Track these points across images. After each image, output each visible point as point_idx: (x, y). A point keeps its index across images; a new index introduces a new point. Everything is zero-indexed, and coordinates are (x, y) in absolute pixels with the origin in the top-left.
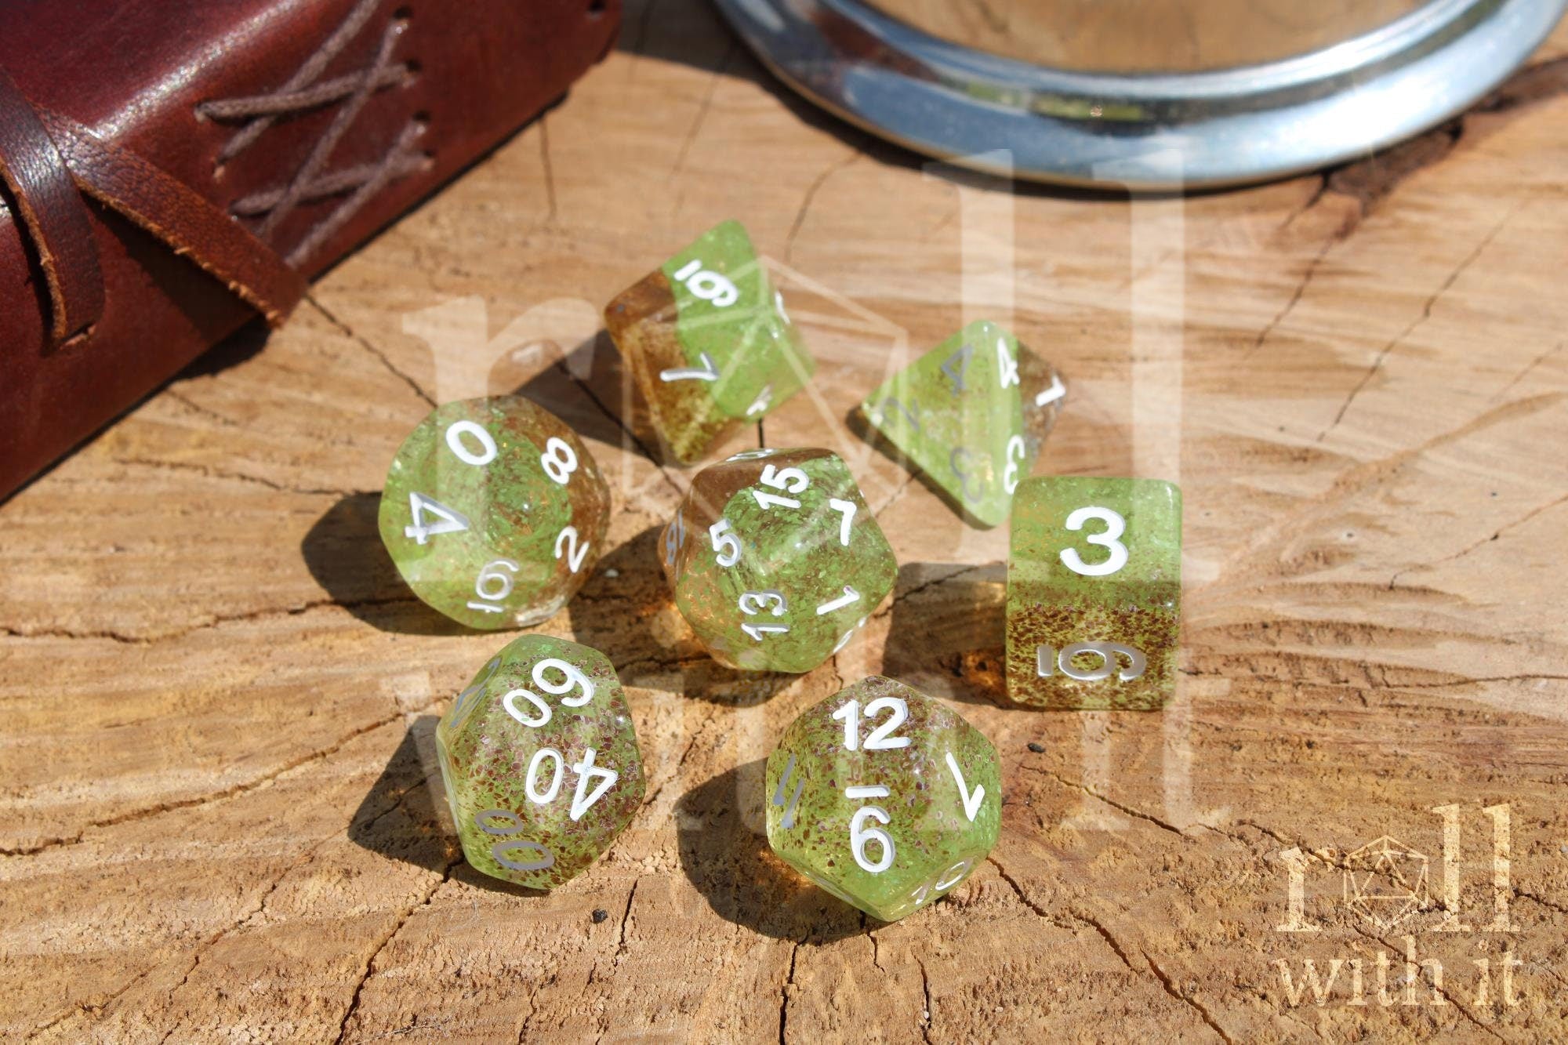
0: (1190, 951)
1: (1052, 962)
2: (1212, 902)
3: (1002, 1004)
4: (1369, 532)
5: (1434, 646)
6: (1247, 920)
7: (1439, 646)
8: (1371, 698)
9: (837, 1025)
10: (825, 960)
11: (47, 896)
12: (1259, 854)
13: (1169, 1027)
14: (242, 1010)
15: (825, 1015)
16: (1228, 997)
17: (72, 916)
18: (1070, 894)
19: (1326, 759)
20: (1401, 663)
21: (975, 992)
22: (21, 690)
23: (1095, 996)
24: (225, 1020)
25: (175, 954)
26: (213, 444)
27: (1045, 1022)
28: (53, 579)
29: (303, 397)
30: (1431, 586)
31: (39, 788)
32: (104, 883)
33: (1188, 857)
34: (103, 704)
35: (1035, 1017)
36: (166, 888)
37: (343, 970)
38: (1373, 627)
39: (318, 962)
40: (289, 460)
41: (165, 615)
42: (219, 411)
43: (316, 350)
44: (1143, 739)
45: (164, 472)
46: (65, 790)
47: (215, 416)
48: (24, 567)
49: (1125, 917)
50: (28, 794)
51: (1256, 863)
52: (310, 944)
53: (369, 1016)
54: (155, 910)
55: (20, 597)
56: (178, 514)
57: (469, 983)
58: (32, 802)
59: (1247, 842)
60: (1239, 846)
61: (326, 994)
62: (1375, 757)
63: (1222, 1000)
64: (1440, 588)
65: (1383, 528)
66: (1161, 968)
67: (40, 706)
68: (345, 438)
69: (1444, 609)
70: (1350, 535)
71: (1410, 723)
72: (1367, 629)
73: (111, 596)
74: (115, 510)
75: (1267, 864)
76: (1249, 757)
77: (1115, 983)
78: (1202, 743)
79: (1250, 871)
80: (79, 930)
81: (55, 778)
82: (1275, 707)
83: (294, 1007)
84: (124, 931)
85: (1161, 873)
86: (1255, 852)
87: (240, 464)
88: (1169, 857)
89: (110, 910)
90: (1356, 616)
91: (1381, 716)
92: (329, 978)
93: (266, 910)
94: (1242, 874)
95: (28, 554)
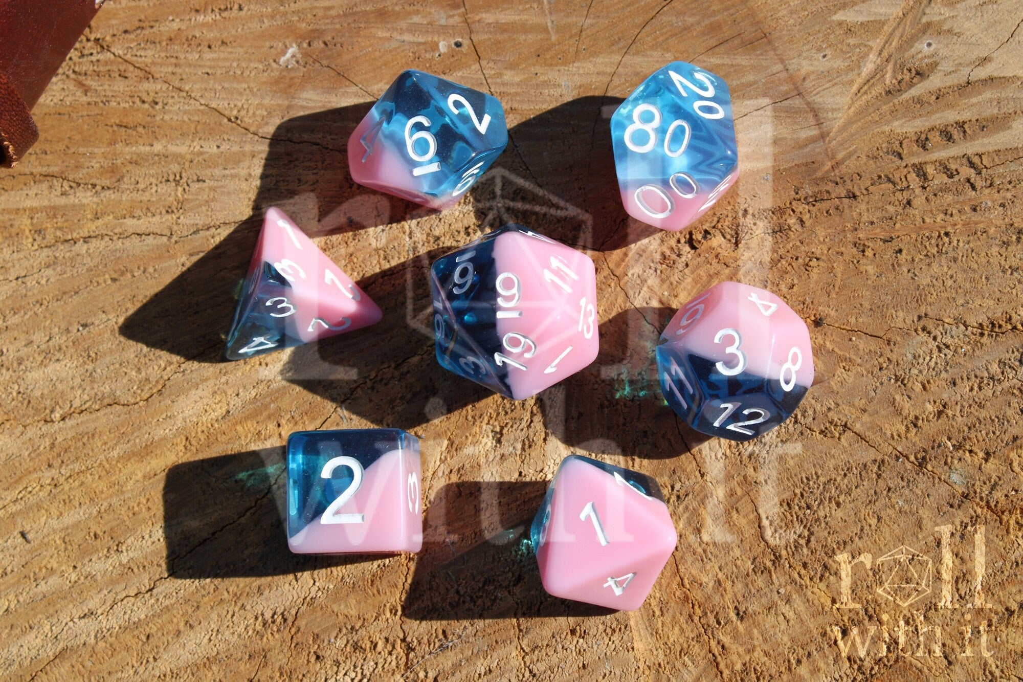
0: (914, 430)
1: (831, 466)
2: (918, 387)
3: (808, 507)
4: (941, 38)
5: (1010, 128)
6: (945, 396)
7: (1014, 125)
8: (979, 183)
9: (710, 555)
10: (687, 508)
11: (175, 620)
12: (939, 339)
13: (920, 493)
14: (337, 663)
15: (700, 550)
16: (949, 460)
17: (198, 628)
18: (825, 409)
19: (961, 244)
20: (991, 149)
21: (788, 504)
22: (76, 466)
23: (865, 483)
24: (330, 672)
25: (277, 636)
26: (103, 214)
27: (839, 514)
28: (52, 369)
29: (148, 148)
30: (995, 74)
31: (129, 541)
32: (206, 599)
33: (894, 357)
34: (138, 461)
35: (833, 512)
36: (247, 589)
37: (388, 614)
38: (964, 123)
39: (370, 615)
40: (164, 212)
41: (143, 374)
42: (94, 181)
43: (137, 100)
44: (835, 265)
45: (81, 248)
46: (147, 537)
47: (94, 186)
48: (28, 364)
49: (866, 418)
50: (124, 548)
51: (938, 347)
52: (359, 602)
53: (414, 639)
54: (248, 607)
55: (38, 393)
56: (109, 282)
57: (468, 599)
58: (131, 555)
59: (929, 333)
60: (923, 336)
61: (384, 634)
62: (992, 230)
63: (946, 463)
64: (1002, 75)
65: (949, 31)
66: (900, 449)
67: (97, 477)
68: (195, 178)
69: (1009, 92)
70: (929, 45)
71: (1009, 195)
72: (961, 125)
73: (99, 371)
74: (64, 293)
75: (944, 344)
76: (909, 258)
77: (875, 469)
78: (875, 255)
79: (936, 353)
80: (207, 637)
81: (135, 530)
82: (916, 212)
83: (368, 649)
84: (236, 628)
85: (879, 373)
86: (935, 338)
87: (130, 224)
88: (881, 360)
89: (219, 616)
90: (951, 116)
91: (987, 197)
92: (382, 624)
93: (317, 584)
94: (931, 358)
95: (24, 352)
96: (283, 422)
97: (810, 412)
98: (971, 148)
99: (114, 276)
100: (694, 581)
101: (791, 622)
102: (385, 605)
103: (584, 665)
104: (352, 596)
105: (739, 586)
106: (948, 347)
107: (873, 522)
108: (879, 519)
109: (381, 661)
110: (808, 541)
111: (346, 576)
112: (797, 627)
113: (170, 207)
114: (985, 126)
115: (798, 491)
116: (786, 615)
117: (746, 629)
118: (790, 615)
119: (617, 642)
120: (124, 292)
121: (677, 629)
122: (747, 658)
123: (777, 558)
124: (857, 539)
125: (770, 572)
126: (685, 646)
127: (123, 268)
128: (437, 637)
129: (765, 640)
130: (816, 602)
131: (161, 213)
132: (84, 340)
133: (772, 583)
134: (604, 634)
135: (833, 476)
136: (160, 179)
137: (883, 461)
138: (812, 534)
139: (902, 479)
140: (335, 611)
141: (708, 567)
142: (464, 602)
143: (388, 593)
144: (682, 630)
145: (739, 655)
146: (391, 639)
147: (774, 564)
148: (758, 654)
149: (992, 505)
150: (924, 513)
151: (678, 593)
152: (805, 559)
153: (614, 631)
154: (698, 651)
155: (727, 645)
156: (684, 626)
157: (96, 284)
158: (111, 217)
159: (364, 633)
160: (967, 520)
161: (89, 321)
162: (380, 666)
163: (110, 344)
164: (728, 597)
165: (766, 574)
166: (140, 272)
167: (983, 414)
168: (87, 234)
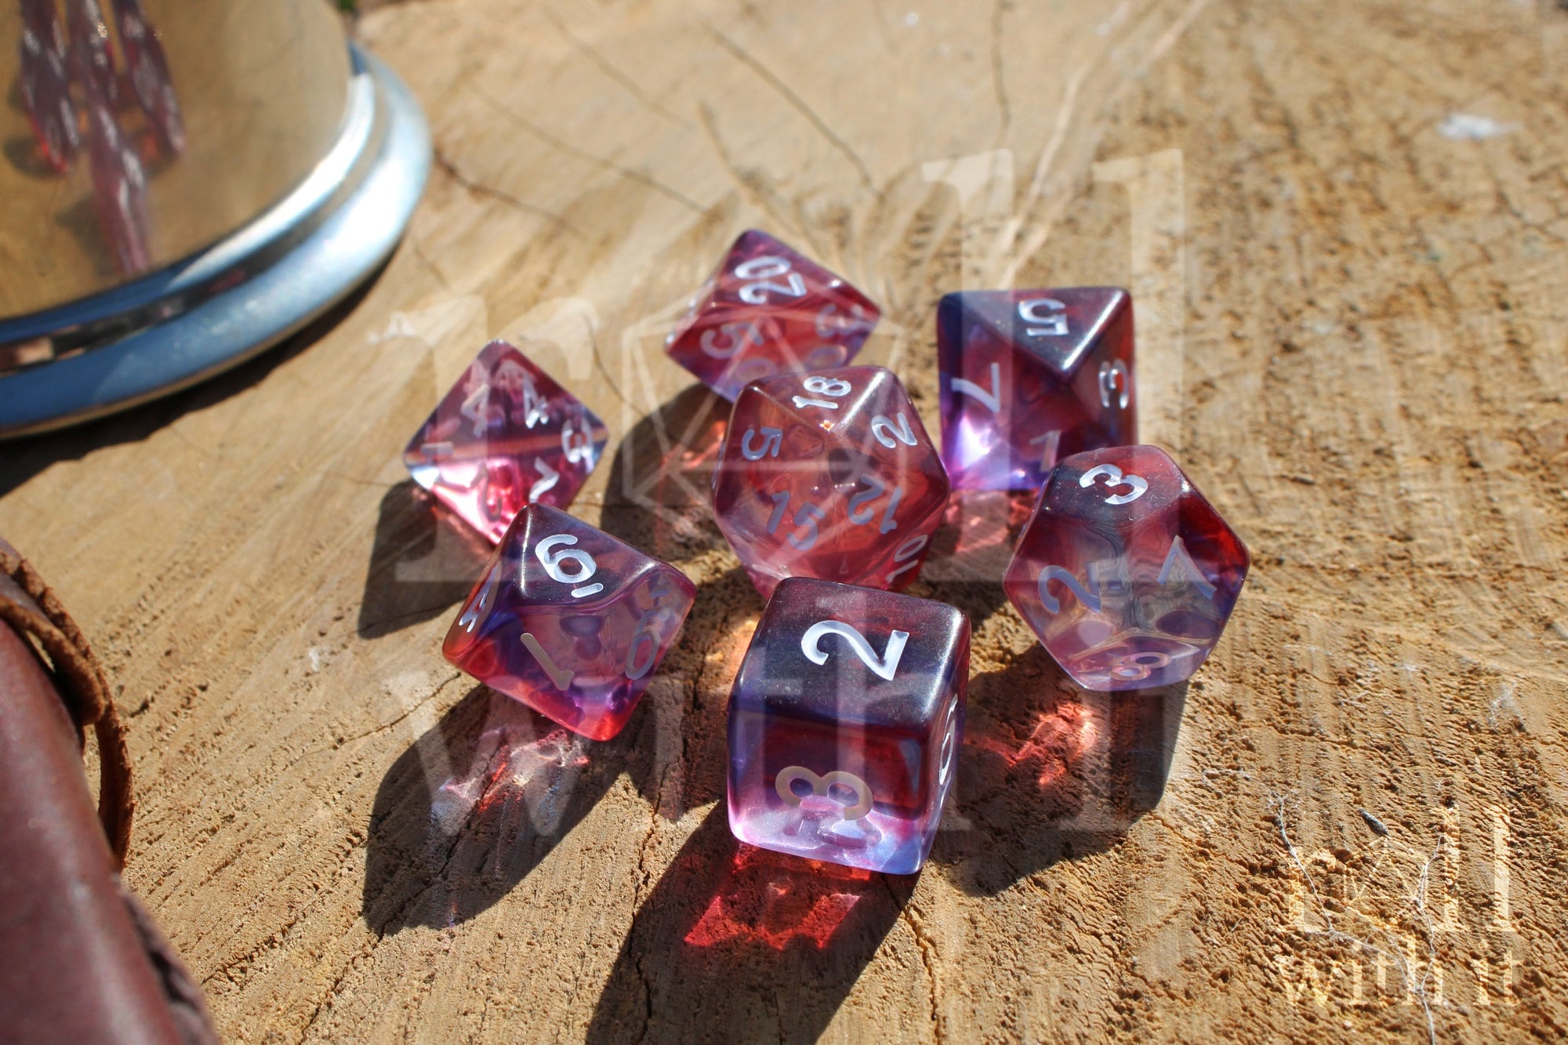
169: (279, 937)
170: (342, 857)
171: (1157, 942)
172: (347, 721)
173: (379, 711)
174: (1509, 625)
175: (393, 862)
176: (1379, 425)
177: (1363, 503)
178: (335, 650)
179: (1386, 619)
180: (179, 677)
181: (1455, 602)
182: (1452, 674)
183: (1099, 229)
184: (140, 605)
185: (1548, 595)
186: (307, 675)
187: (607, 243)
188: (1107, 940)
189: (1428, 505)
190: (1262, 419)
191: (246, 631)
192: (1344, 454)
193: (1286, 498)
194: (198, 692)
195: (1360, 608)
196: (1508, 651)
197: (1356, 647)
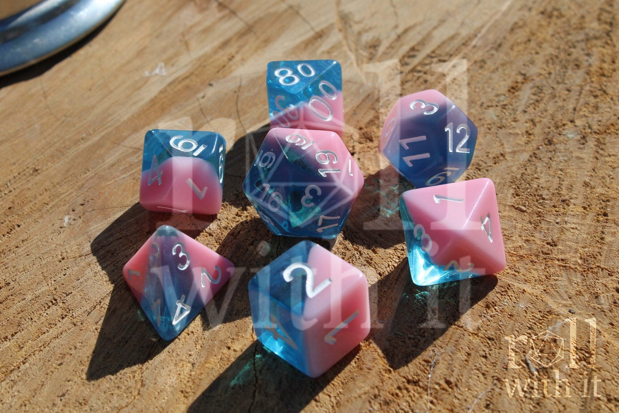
96: (230, 345)
97: (481, 163)
98: (427, 50)
99: (59, 362)
100: (515, 249)
101: (579, 228)
102: (380, 372)
103: (510, 315)
104: (357, 382)
105: (537, 235)
106: (505, 105)
107: (560, 172)
108: (561, 170)
109: (408, 399)
110: (543, 199)
111: (343, 381)
112: (583, 227)
113: (62, 315)
114: (423, 43)
115: (514, 187)
116: (572, 226)
117: (563, 246)
118: (573, 226)
119: (513, 295)
120: (72, 364)
121: (533, 271)
122: (579, 255)
123: (539, 214)
124: (563, 183)
125: (543, 219)
126: (546, 273)
127: (61, 356)
128: (423, 366)
129: (577, 243)
130: (578, 213)
131: (59, 321)
132: (70, 400)
133: (550, 222)
134: (503, 297)
135: (521, 172)
136: (44, 309)
137: (534, 154)
138: (541, 195)
139: (550, 152)
140: (356, 396)
141: (514, 239)
142: (419, 341)
143: (375, 365)
144: (536, 270)
145: (574, 257)
146: (401, 385)
147: (540, 217)
148: (581, 251)
149: (598, 131)
150: (577, 154)
151: (514, 259)
152: (551, 205)
153: (506, 291)
154: (554, 270)
155: (564, 258)
156: (535, 267)
157: (51, 373)
158: (30, 341)
159: (384, 393)
160: (596, 143)
161: (64, 391)
162: (410, 401)
163: (88, 390)
164: (538, 242)
165: (543, 222)
166: (73, 350)
167: (550, 112)
168: (22, 359)
169: (10, 337)
170: (46, 308)
171: (352, 404)
172: (69, 251)
173: (83, 249)
174: (579, 293)
175: (65, 313)
176: (570, 188)
177: (544, 225)
178: (76, 218)
179: (526, 281)
180: (10, 220)
181: (560, 278)
182: (540, 312)
183: (493, 67)
184: (7, 184)
185: (604, 282)
186: (61, 227)
187: (267, 42)
188: (333, 399)
189: (572, 230)
190: (519, 176)
191: (45, 203)
192: (547, 200)
193: (510, 217)
194: (16, 227)
195: (516, 274)
196: (573, 306)
197: (503, 292)
